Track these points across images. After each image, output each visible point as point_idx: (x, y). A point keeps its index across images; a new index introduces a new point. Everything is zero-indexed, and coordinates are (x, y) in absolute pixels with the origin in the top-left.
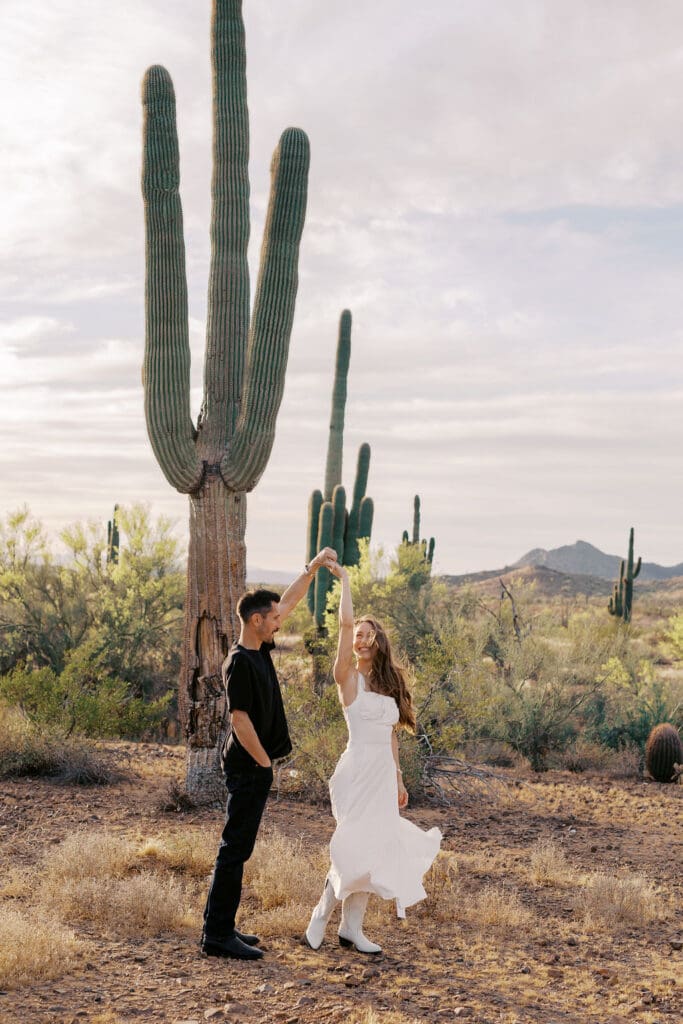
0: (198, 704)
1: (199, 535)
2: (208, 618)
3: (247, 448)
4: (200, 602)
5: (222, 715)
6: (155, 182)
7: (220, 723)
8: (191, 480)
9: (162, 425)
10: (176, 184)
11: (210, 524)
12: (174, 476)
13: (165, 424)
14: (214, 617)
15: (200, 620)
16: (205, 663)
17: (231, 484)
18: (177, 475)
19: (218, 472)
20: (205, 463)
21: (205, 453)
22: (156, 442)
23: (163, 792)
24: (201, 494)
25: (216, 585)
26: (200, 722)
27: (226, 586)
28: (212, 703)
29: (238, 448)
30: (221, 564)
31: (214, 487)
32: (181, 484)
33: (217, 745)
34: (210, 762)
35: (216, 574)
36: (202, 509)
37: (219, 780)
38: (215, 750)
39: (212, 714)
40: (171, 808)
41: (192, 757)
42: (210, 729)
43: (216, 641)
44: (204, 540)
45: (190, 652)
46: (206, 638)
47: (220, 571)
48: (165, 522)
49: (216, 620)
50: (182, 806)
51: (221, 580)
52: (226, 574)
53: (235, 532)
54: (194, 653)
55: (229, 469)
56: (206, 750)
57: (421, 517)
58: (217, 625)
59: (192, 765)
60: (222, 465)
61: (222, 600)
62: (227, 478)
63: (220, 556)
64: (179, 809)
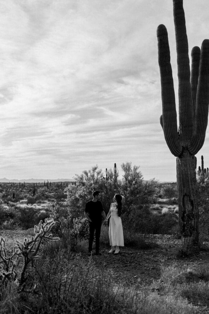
0: (185, 223)
2: (187, 196)
3: (197, 141)
4: (184, 190)
5: (193, 226)
6: (163, 60)
7: (193, 229)
8: (179, 152)
9: (170, 135)
10: (169, 60)
11: (186, 166)
13: (171, 135)
14: (189, 195)
15: (184, 196)
16: (186, 210)
17: (192, 153)
18: (175, 151)
19: (187, 149)
20: (183, 146)
21: (182, 144)
22: (168, 140)
23: (177, 252)
24: (182, 156)
25: (189, 185)
26: (186, 228)
27: (192, 185)
28: (190, 222)
29: (194, 141)
30: (190, 178)
31: (186, 154)
32: (176, 154)
33: (192, 235)
34: (191, 241)
35: (188, 181)
36: (183, 161)
37: (194, 247)
38: (192, 237)
39: (190, 226)
40: (181, 256)
41: (185, 240)
42: (190, 231)
43: (189, 202)
44: (184, 171)
46: (186, 202)
47: (190, 181)
48: (136, 167)
49: (189, 196)
50: (184, 256)
51: (190, 183)
52: (191, 181)
53: (193, 168)
54: (182, 207)
55: (191, 148)
56: (189, 237)
58: (189, 198)
59: (184, 242)
60: (188, 147)
61: (191, 189)
62: (190, 151)
63: (189, 176)
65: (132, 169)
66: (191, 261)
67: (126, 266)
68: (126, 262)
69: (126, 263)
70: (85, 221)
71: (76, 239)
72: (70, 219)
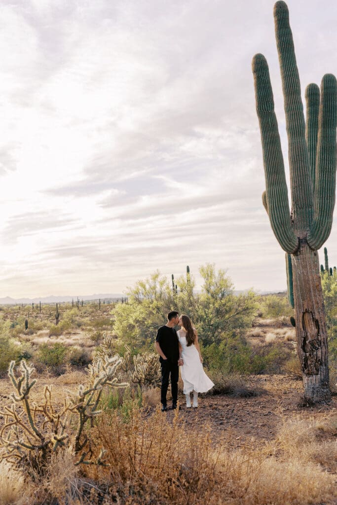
0: (308, 354)
1: (299, 273)
2: (309, 313)
3: (321, 229)
4: (303, 305)
5: (320, 358)
6: (264, 109)
7: (319, 363)
8: (294, 247)
9: (279, 222)
10: (273, 108)
11: (305, 267)
12: (286, 247)
14: (311, 312)
15: (304, 313)
16: (308, 334)
17: (313, 247)
18: (287, 245)
19: (306, 242)
20: (299, 238)
21: (298, 234)
22: (276, 230)
23: (297, 400)
24: (299, 253)
25: (310, 296)
26: (309, 362)
27: (315, 296)
28: (315, 353)
29: (316, 229)
30: (311, 286)
31: (305, 249)
32: (289, 250)
33: (319, 373)
34: (317, 382)
35: (310, 291)
36: (300, 260)
37: (322, 390)
38: (319, 375)
39: (315, 358)
40: (304, 405)
41: (308, 380)
42: (315, 366)
43: (312, 323)
44: (302, 275)
45: (301, 329)
46: (307, 322)
47: (312, 289)
49: (312, 313)
50: (309, 404)
51: (312, 293)
52: (314, 290)
53: (316, 270)
54: (302, 330)
55: (312, 240)
56: (314, 376)
57: (328, 258)
58: (313, 316)
59: (308, 383)
60: (308, 239)
61: (314, 303)
62: (311, 244)
63: (311, 282)
64: (308, 406)
65: (216, 274)
66: (320, 412)
67: (221, 424)
68: (221, 418)
69: (221, 420)
70: (153, 359)
71: (141, 387)
72: (128, 356)
